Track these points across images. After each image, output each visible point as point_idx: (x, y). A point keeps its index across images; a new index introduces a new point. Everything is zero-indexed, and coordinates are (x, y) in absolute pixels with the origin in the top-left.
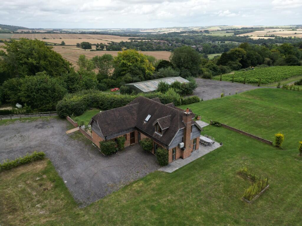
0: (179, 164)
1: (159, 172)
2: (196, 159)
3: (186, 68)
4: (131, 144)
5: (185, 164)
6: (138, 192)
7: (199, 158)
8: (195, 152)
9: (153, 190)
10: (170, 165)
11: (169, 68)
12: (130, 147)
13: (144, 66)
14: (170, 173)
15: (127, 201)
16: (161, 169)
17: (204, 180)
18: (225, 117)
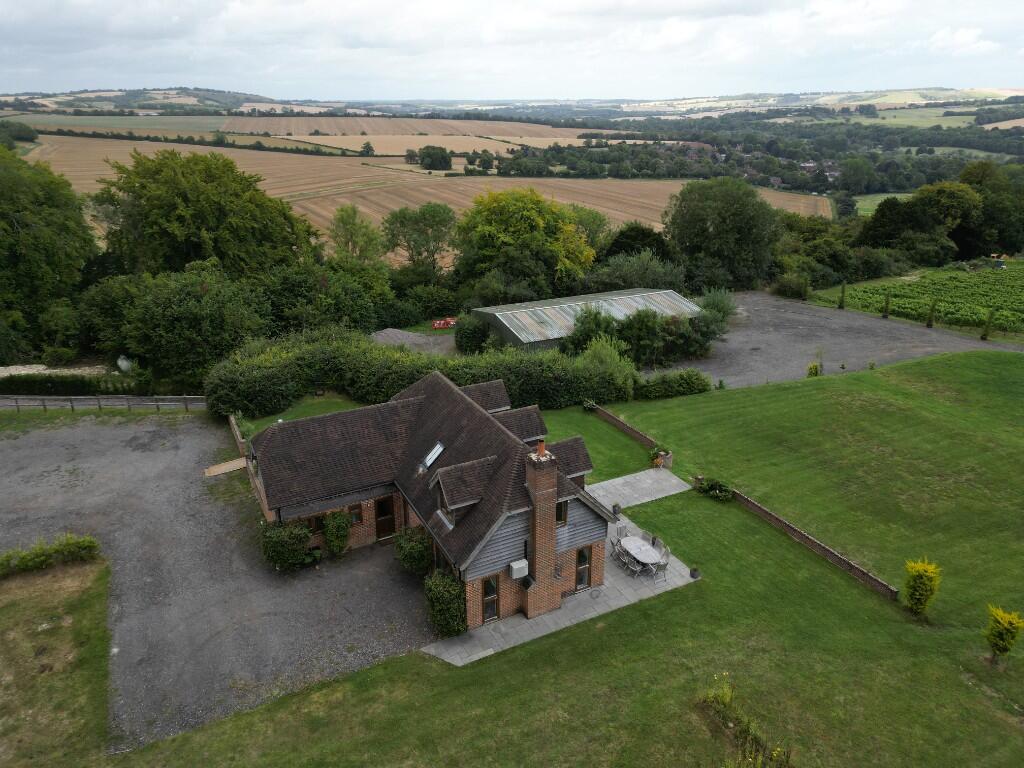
0: (504, 636)
1: (424, 658)
2: (575, 622)
3: (713, 255)
4: (379, 536)
5: (527, 639)
6: (315, 724)
7: (584, 622)
8: (583, 595)
9: (367, 724)
10: (471, 637)
11: (647, 254)
12: (372, 548)
13: (557, 247)
14: (457, 667)
15: (264, 755)
16: (430, 649)
17: (560, 712)
18: (774, 461)
